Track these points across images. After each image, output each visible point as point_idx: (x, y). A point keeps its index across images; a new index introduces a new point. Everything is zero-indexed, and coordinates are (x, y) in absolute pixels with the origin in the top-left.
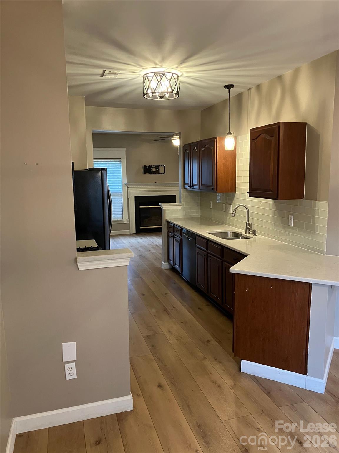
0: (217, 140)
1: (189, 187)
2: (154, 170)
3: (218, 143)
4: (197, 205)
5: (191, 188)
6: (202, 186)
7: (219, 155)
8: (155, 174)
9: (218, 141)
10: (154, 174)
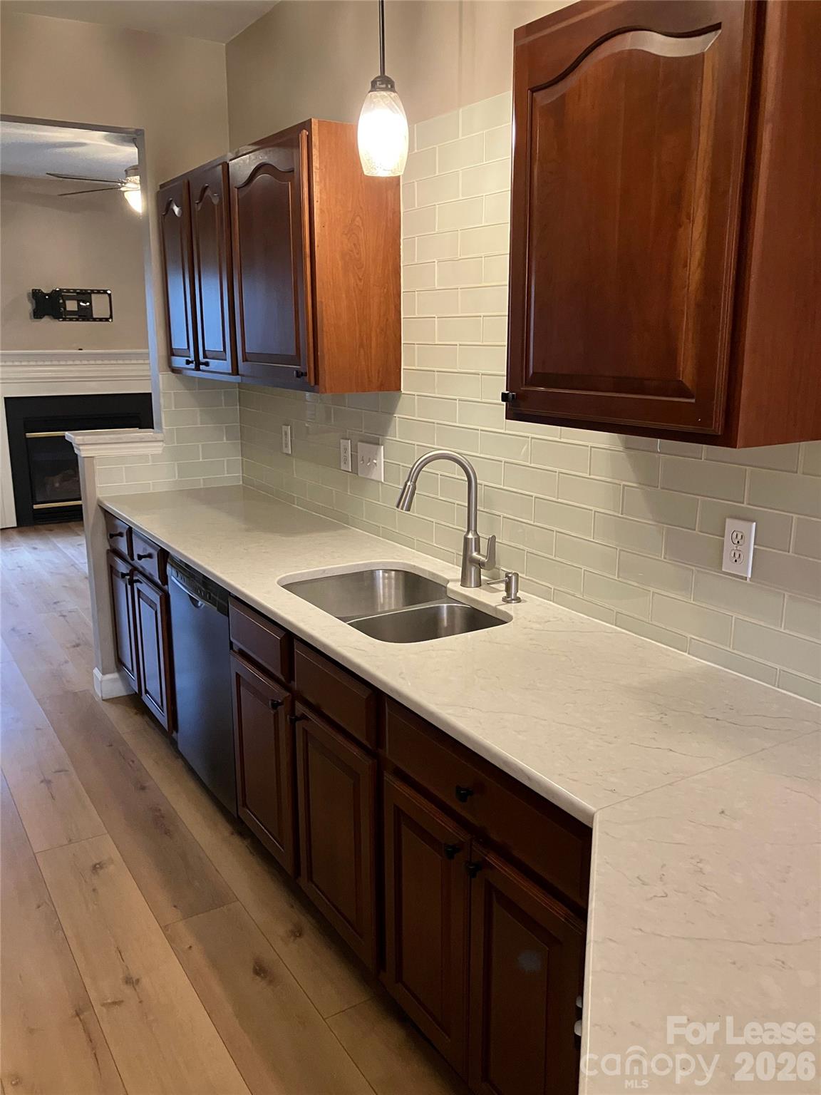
0: (309, 138)
1: (188, 362)
2: (71, 306)
3: (315, 152)
4: (227, 439)
5: (197, 369)
6: (245, 360)
7: (322, 211)
8: (77, 320)
9: (315, 139)
10: (71, 320)
